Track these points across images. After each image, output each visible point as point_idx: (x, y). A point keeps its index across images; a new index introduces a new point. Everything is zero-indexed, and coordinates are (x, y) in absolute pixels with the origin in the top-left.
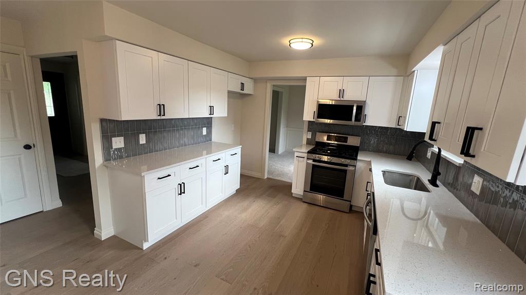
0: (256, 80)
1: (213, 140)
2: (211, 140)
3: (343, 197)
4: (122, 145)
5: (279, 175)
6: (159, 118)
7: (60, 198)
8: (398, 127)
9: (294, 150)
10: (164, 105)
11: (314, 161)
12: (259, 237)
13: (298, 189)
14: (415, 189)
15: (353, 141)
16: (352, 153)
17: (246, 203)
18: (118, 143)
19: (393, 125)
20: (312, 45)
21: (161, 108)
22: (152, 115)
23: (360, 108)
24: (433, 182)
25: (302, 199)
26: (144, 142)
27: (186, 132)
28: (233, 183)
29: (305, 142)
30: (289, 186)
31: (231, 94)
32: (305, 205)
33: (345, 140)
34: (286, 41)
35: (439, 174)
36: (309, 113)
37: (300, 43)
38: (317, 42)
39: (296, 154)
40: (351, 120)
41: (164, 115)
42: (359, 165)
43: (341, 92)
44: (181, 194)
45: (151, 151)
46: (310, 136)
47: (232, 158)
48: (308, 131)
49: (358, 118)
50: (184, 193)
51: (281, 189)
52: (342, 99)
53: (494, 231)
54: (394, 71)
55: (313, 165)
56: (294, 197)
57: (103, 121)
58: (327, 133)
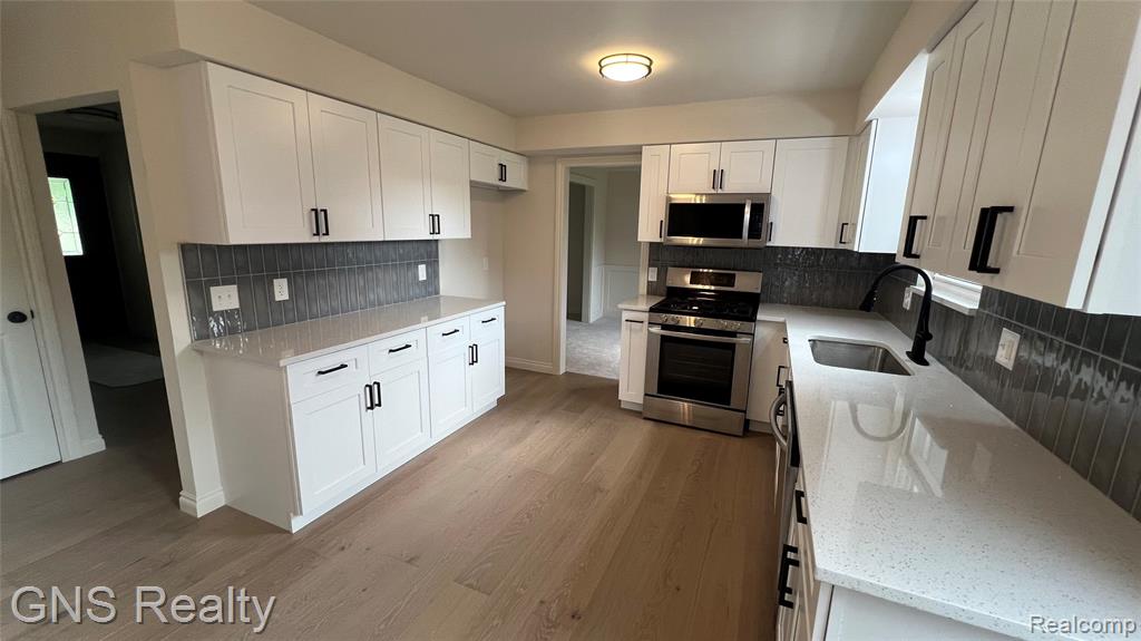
0: (532, 158)
1: (441, 293)
2: (437, 292)
3: (729, 404)
4: (234, 303)
5: (591, 366)
6: (316, 240)
7: (100, 433)
8: (841, 247)
9: (620, 306)
10: (325, 211)
11: (664, 327)
12: (548, 496)
13: (632, 391)
14: (881, 370)
15: (746, 282)
16: (745, 307)
17: (518, 427)
18: (225, 298)
19: (829, 243)
20: (650, 70)
21: (320, 218)
22: (300, 234)
23: (759, 210)
24: (917, 356)
25: (641, 413)
26: (286, 297)
27: (380, 276)
28: (489, 383)
29: (643, 289)
30: (613, 387)
31: (477, 189)
32: (649, 426)
33: (730, 280)
34: (591, 63)
35: (930, 337)
36: (650, 226)
37: (623, 66)
38: (660, 62)
39: (626, 316)
40: (740, 236)
41: (327, 234)
42: (763, 333)
43: (718, 177)
44: (372, 408)
45: (302, 318)
46: (653, 278)
47: (486, 328)
48: (650, 265)
49: (755, 231)
50: (379, 405)
51: (594, 394)
52: (720, 191)
53: (1046, 442)
54: (828, 125)
55: (662, 336)
56: (625, 410)
57: (186, 249)
58: (690, 267)
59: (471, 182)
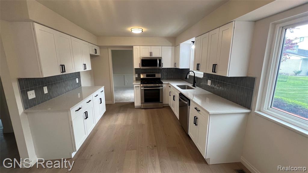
1: (82, 86)
2: (81, 86)
3: (159, 101)
4: (34, 96)
5: (121, 100)
6: (62, 74)
8: (175, 67)
9: (133, 84)
10: (64, 65)
11: (145, 87)
12: (133, 129)
13: (138, 103)
14: (187, 89)
15: (158, 76)
16: (159, 81)
17: (114, 117)
18: (31, 95)
19: (173, 67)
20: (142, 31)
21: (63, 67)
23: (160, 61)
24: (194, 86)
25: (141, 108)
26: (47, 92)
27: (68, 82)
28: (102, 109)
29: (135, 79)
30: (133, 103)
31: (92, 56)
32: (143, 110)
33: (154, 75)
34: (129, 29)
35: (196, 83)
36: (137, 64)
37: (136, 30)
38: (145, 30)
39: (135, 86)
40: (157, 66)
41: (65, 72)
42: (164, 86)
43: (151, 54)
44: (86, 119)
46: (137, 76)
47: (100, 93)
48: (136, 74)
49: (160, 65)
52: (152, 57)
55: (144, 89)
56: (136, 108)
57: (20, 80)
58: (145, 73)
59: (90, 54)
